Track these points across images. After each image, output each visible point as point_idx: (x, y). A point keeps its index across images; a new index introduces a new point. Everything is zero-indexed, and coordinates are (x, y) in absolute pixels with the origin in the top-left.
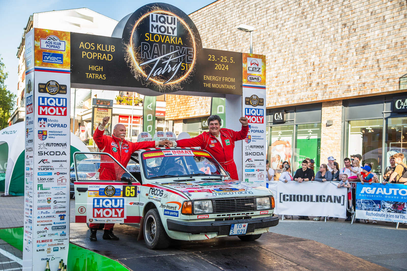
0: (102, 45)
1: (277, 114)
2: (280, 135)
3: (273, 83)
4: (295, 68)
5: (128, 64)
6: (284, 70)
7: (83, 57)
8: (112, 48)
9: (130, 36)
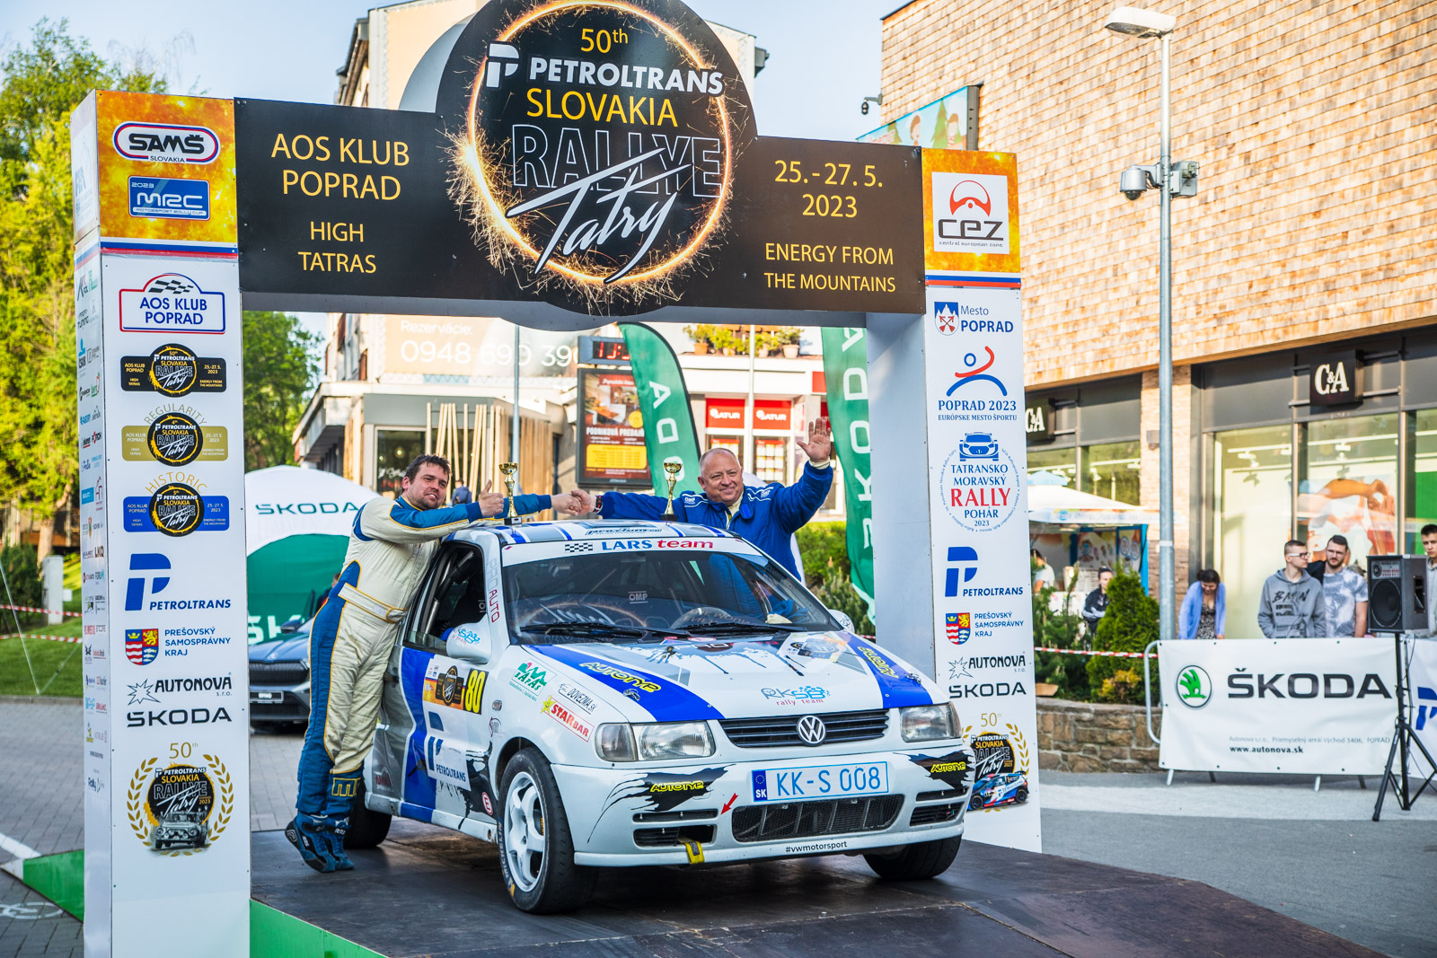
0: (360, 141)
1: (1327, 367)
2: (1342, 459)
3: (1302, 238)
4: (1395, 171)
5: (460, 211)
6: (1349, 183)
7: (286, 192)
8: (399, 153)
9: (466, 103)
